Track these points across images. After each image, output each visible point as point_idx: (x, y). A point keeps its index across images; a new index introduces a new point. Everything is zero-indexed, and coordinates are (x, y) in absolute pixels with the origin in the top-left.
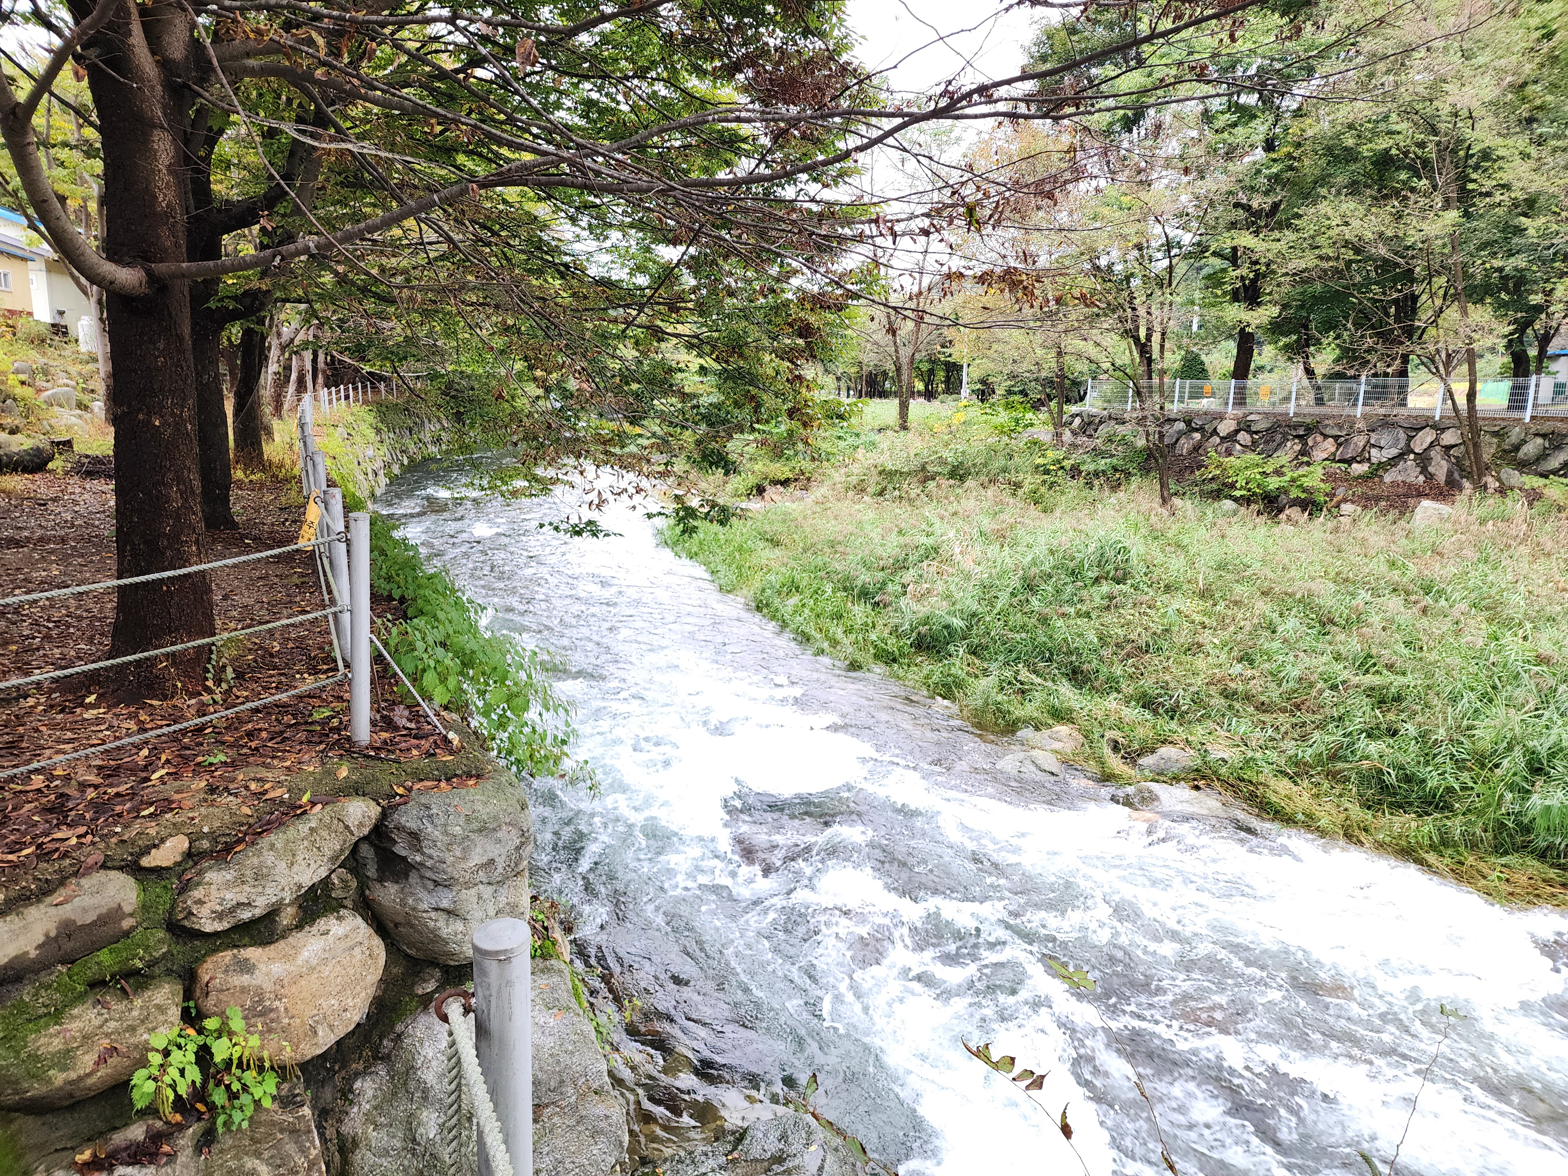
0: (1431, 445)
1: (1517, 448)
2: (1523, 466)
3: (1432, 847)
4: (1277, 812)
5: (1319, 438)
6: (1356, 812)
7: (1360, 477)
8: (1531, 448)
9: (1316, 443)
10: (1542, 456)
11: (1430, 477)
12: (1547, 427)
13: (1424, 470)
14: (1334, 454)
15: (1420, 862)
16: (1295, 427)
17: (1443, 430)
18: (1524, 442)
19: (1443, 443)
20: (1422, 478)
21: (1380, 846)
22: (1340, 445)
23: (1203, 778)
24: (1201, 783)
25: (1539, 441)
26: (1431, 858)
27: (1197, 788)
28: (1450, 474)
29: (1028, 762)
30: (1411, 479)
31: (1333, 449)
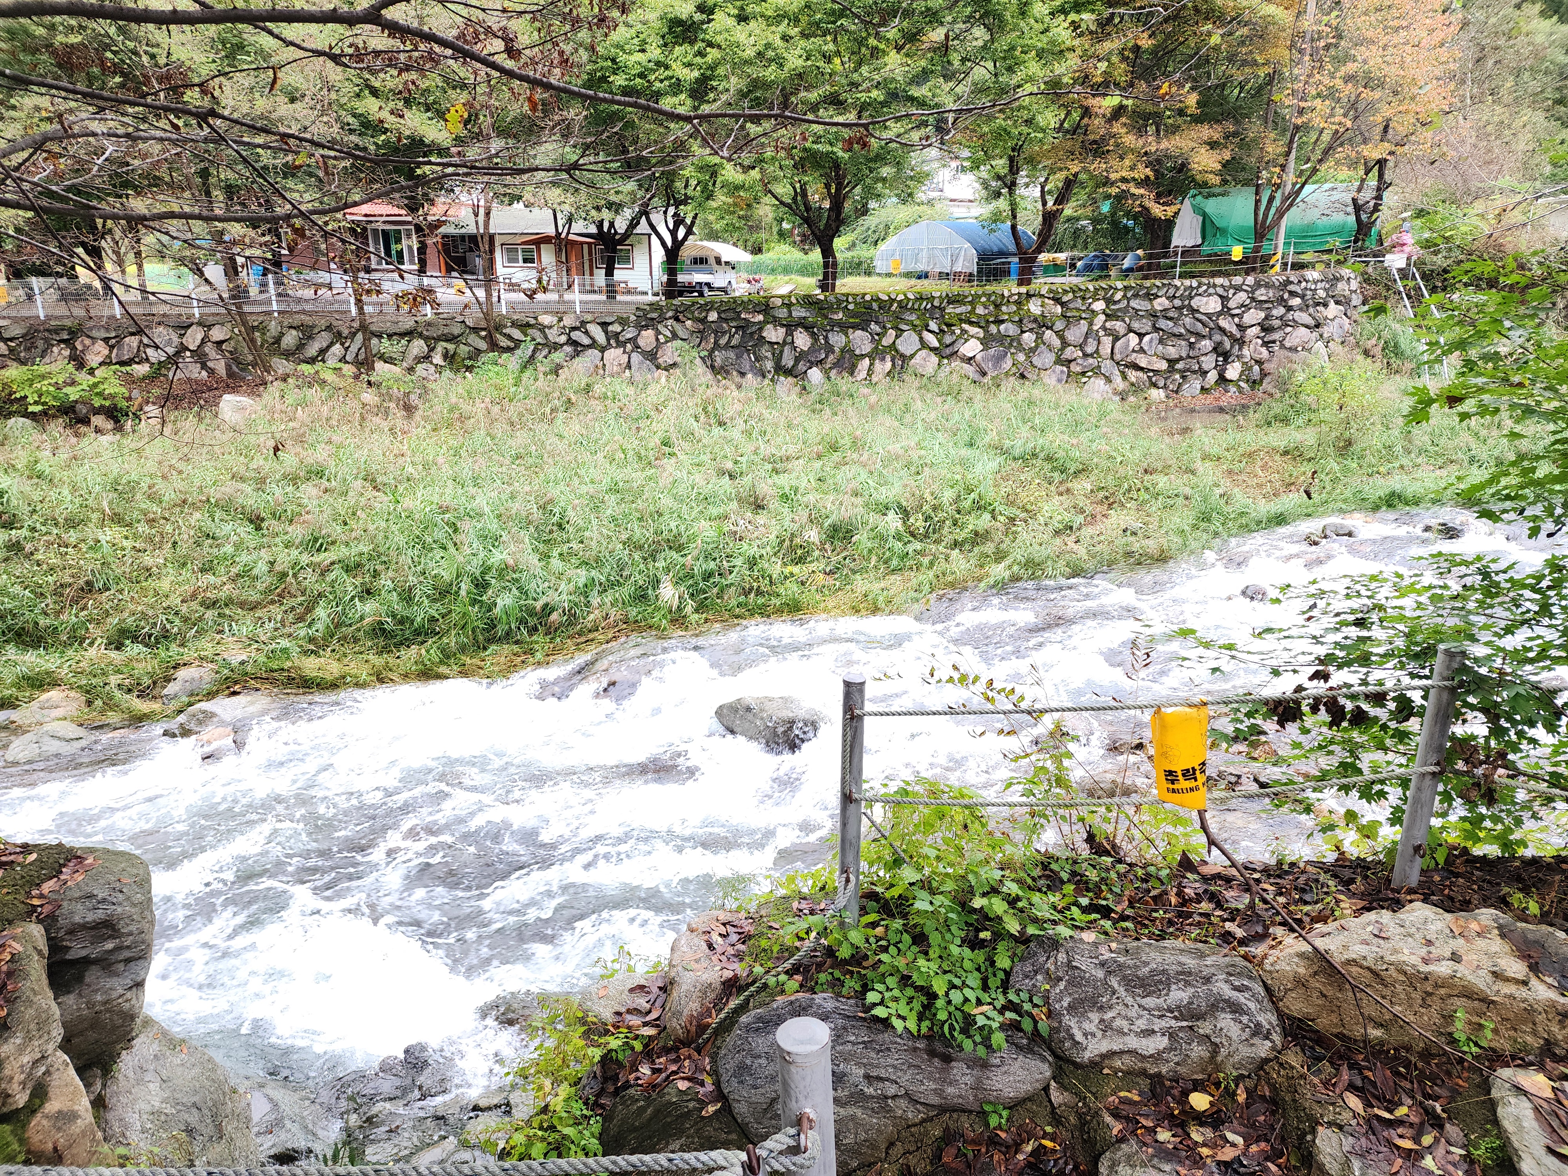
0: (203, 342)
1: (278, 340)
2: (287, 354)
3: (441, 662)
4: (318, 685)
5: (87, 342)
6: (378, 661)
7: (145, 378)
8: (290, 339)
9: (86, 348)
10: (301, 346)
11: (212, 372)
12: (297, 319)
13: (204, 366)
14: (109, 357)
15: (440, 677)
16: (57, 331)
17: (210, 327)
18: (282, 334)
19: (214, 339)
20: (204, 374)
21: (406, 676)
22: (112, 347)
23: (236, 683)
24: (237, 688)
25: (294, 332)
26: (443, 669)
27: (235, 693)
28: (228, 367)
29: (47, 739)
30: (195, 375)
31: (106, 352)
